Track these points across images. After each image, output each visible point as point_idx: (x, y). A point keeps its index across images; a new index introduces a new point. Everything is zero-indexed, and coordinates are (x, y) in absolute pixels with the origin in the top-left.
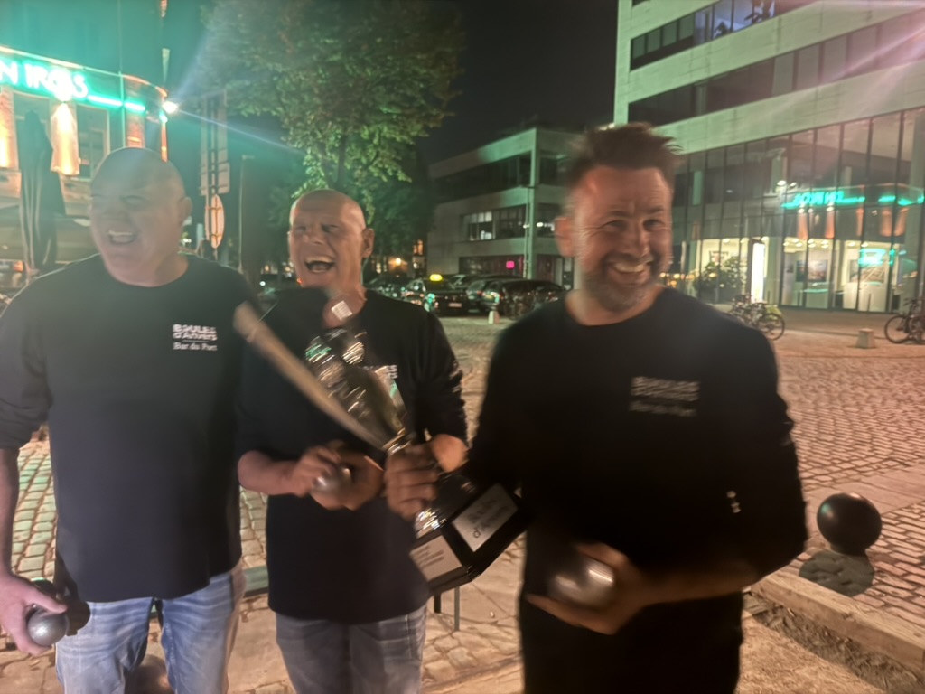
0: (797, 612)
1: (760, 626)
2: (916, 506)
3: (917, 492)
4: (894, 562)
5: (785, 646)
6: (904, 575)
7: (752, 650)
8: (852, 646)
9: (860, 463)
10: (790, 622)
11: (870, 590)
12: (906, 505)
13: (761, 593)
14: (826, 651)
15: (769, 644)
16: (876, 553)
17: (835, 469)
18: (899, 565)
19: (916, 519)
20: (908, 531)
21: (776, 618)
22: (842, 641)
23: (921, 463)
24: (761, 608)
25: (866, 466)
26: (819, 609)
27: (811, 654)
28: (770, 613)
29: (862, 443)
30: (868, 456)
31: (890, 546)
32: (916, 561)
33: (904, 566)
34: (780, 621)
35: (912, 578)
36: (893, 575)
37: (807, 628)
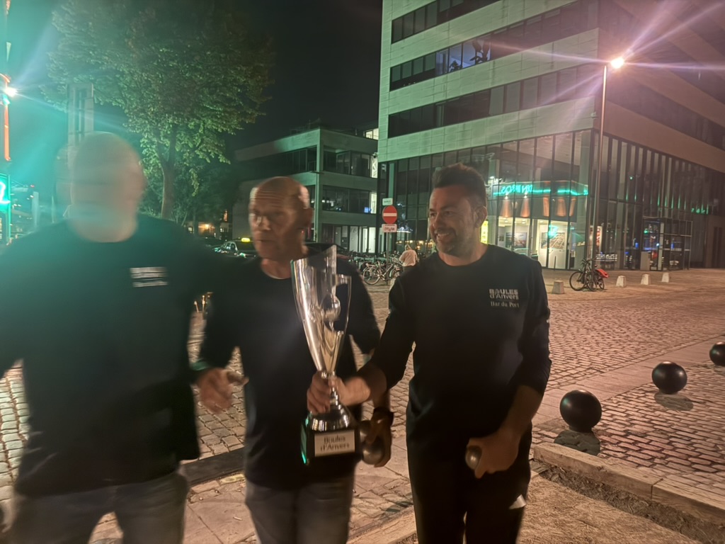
0: (567, 469)
1: (546, 481)
2: (614, 399)
3: (612, 389)
4: (611, 435)
5: (565, 492)
6: (618, 443)
7: (545, 496)
8: (605, 488)
9: (573, 372)
10: (563, 476)
11: (600, 454)
12: (608, 398)
13: (540, 459)
14: (590, 493)
15: (554, 492)
16: (598, 430)
17: (558, 376)
18: (613, 437)
19: (616, 407)
20: (612, 415)
21: (554, 475)
22: (598, 486)
23: (610, 370)
24: (543, 469)
25: (577, 373)
26: (581, 466)
27: (582, 496)
28: (549, 471)
29: (571, 358)
30: (577, 367)
31: (604, 425)
32: (623, 434)
33: (616, 437)
34: (558, 476)
35: (622, 445)
36: (611, 443)
37: (575, 479)
